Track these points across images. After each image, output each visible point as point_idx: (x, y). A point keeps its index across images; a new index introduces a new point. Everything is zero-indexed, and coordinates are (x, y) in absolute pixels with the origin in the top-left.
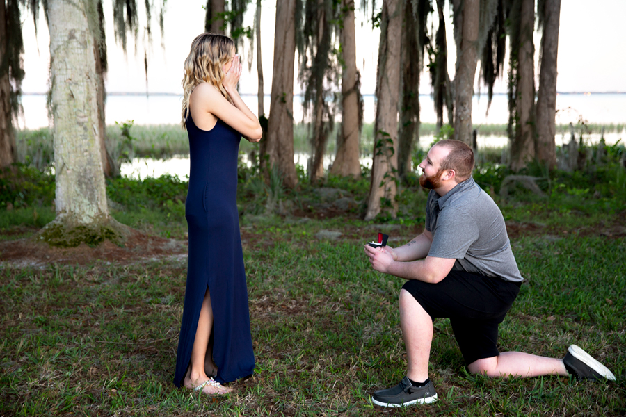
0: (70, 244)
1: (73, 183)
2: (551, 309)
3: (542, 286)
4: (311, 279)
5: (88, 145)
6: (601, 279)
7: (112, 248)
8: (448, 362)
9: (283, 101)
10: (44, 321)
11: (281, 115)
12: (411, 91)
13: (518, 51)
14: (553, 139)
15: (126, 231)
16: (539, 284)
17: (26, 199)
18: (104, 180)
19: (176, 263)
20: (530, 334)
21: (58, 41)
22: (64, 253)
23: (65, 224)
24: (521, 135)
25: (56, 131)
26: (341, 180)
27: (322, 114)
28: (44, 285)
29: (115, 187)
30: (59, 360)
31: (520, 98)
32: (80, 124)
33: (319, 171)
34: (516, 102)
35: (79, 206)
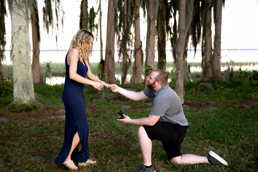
0: (18, 112)
1: (20, 87)
2: (209, 137)
3: (206, 128)
4: (114, 125)
5: (27, 71)
6: (230, 125)
7: (36, 113)
8: (162, 158)
9: (110, 53)
10: (3, 143)
11: (109, 59)
12: (163, 49)
13: (205, 34)
14: (220, 69)
15: (42, 106)
16: (205, 127)
17: (6, 93)
18: (33, 86)
19: (61, 119)
20: (198, 147)
21: (15, 30)
22: (16, 115)
23: (17, 104)
24: (207, 67)
25: (14, 66)
26: (134, 85)
27: (126, 58)
28: (6, 128)
29: (42, 88)
30: (6, 158)
31: (206, 52)
32: (23, 63)
33: (125, 82)
34: (205, 53)
35: (23, 96)
